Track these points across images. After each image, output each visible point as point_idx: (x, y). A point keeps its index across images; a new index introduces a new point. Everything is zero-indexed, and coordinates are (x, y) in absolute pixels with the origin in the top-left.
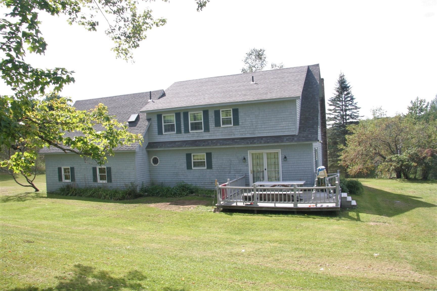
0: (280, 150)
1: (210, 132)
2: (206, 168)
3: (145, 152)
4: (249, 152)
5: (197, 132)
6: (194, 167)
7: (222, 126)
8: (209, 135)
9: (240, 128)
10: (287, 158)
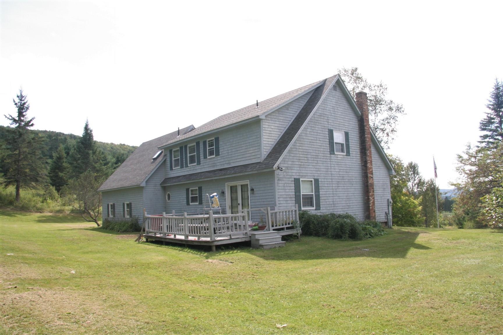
0: (249, 181)
1: (201, 165)
2: (198, 203)
3: (160, 188)
4: (227, 184)
5: (193, 166)
6: (191, 203)
7: (208, 157)
8: (200, 167)
9: (220, 158)
10: (255, 190)
